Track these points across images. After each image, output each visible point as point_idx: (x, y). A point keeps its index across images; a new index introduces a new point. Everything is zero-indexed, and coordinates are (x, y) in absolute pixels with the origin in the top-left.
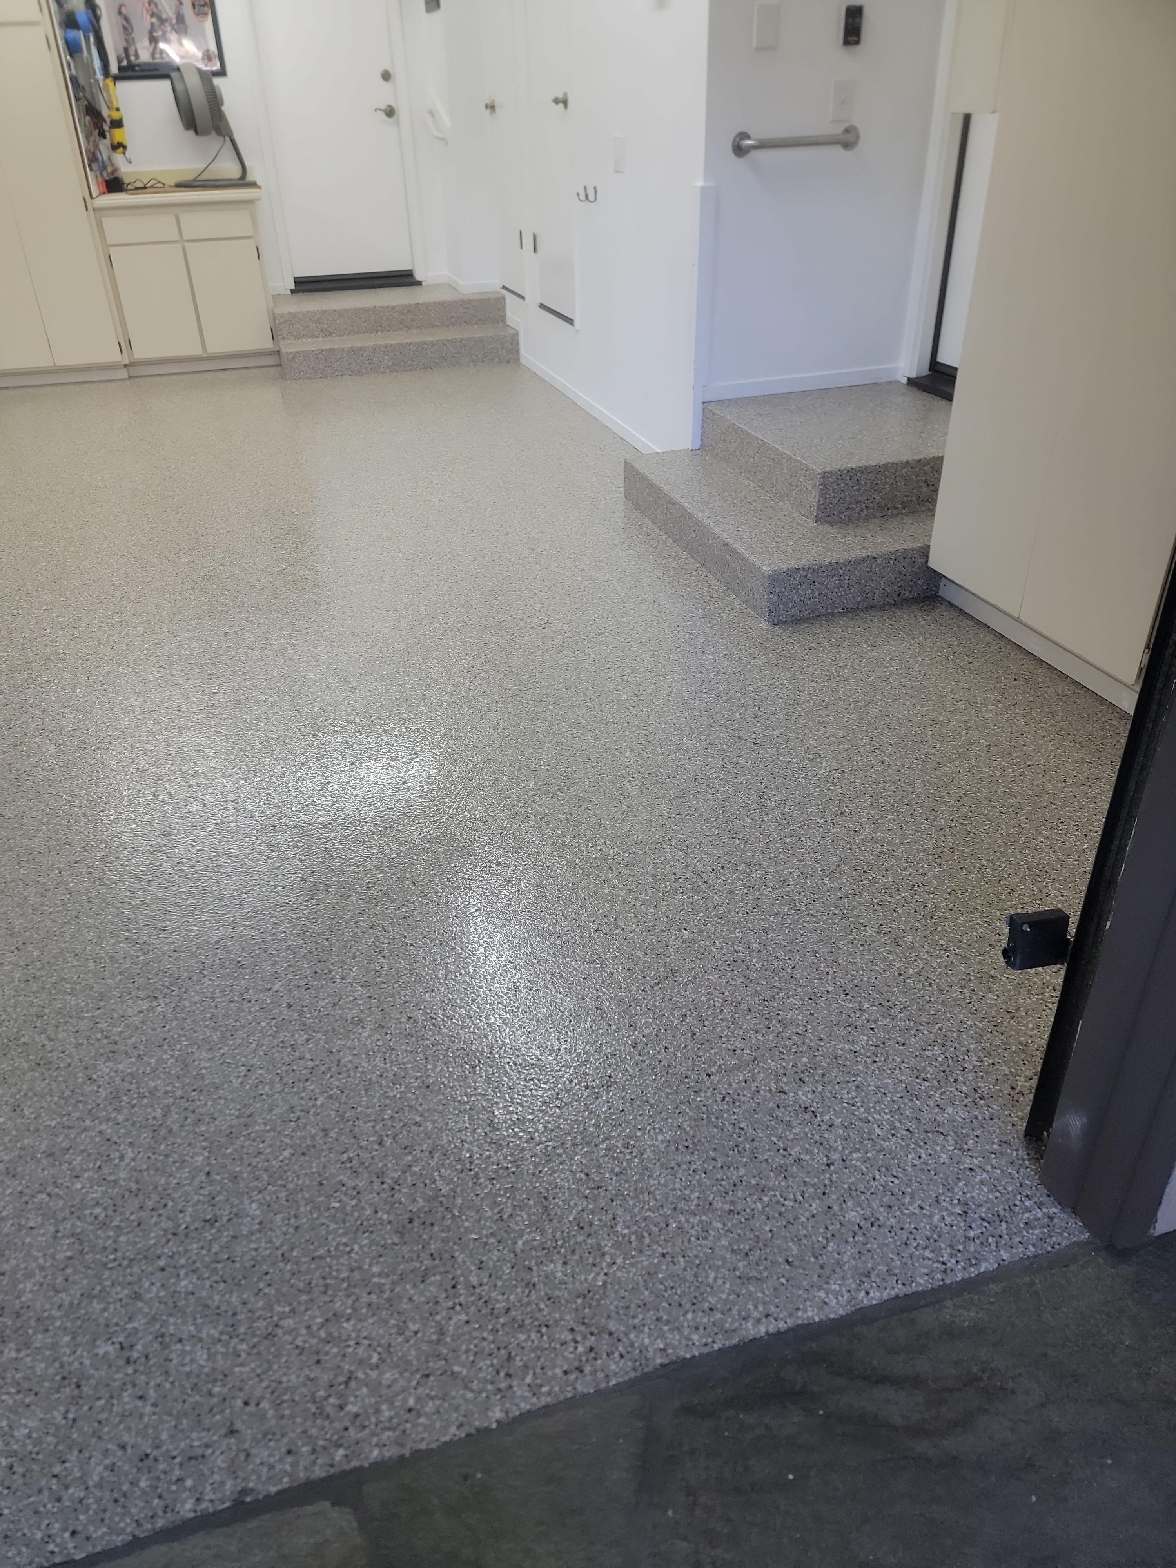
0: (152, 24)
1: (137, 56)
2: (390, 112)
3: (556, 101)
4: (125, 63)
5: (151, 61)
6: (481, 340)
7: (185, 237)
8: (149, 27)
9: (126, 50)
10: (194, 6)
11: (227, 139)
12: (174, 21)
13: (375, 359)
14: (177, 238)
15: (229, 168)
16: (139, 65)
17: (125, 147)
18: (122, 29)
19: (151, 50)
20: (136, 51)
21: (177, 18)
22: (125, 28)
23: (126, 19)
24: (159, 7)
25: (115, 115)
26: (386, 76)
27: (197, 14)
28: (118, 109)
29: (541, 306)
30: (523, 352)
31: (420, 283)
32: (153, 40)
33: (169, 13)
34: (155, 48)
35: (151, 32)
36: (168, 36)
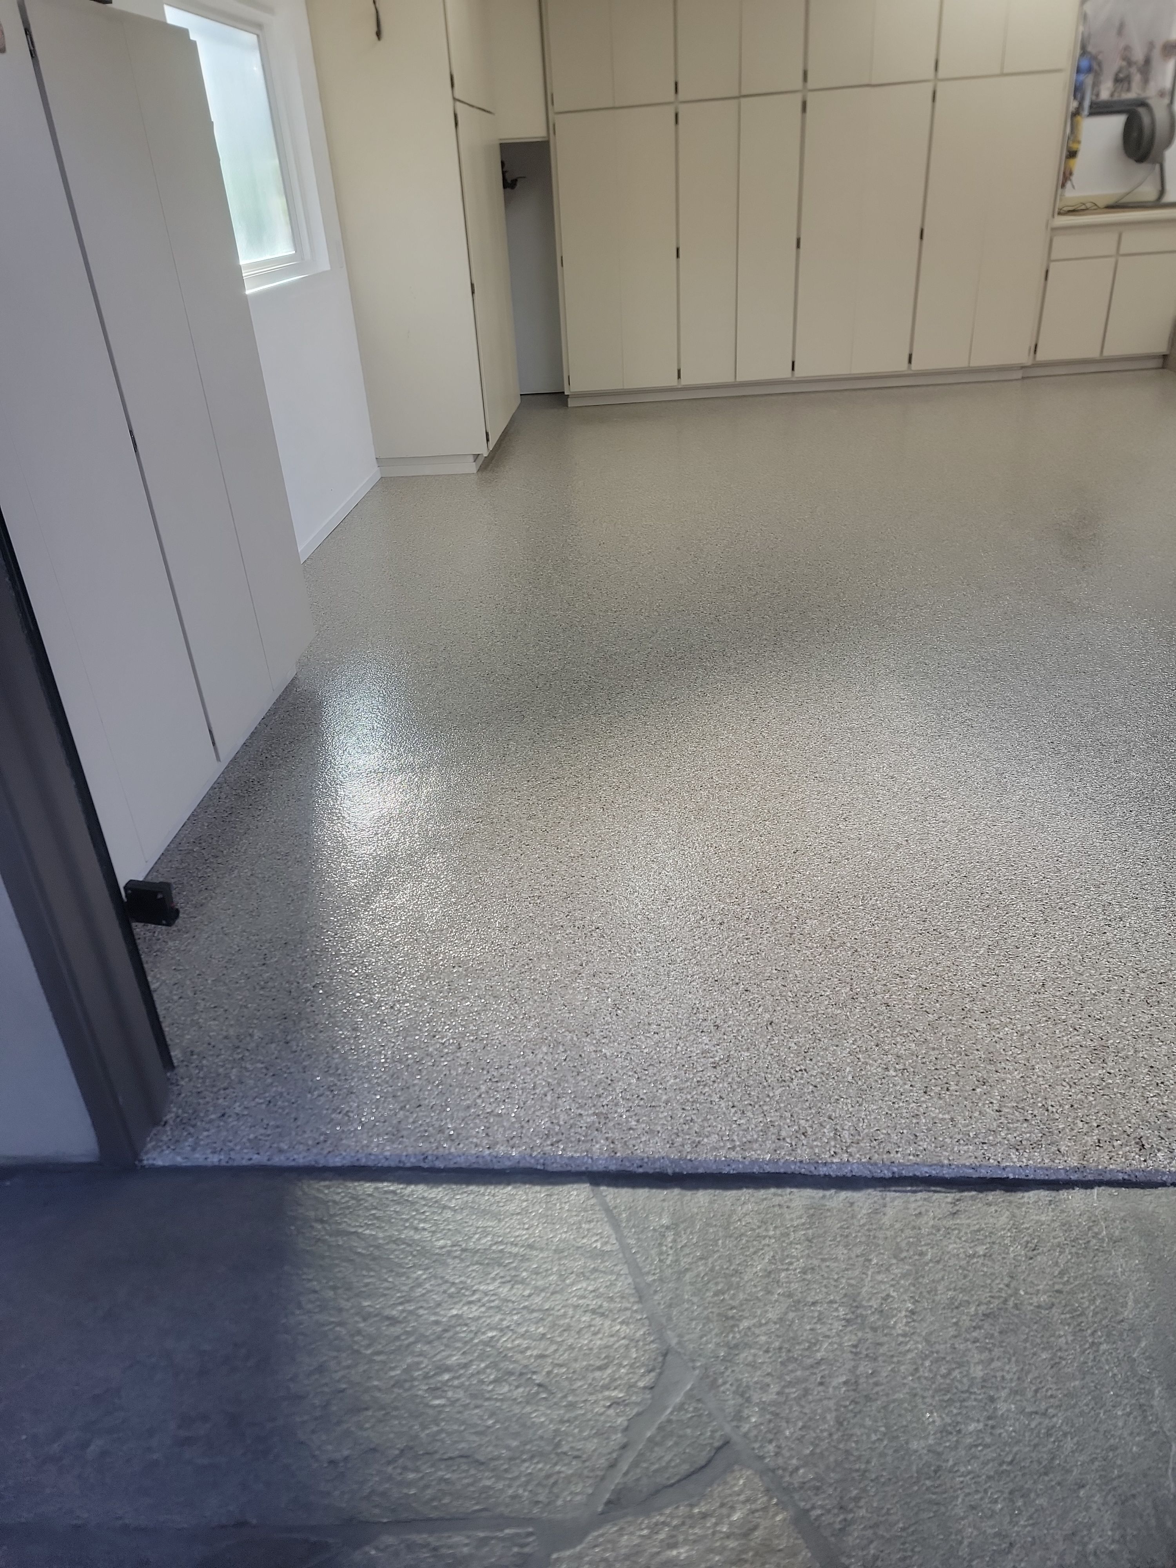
0: (1121, 67)
7: (1121, 252)
8: (1118, 70)
11: (1158, 165)
12: (1142, 65)
15: (1146, 193)
19: (1112, 89)
21: (1145, 62)
24: (1132, 52)
25: (1075, 146)
28: (1079, 142)
32: (1117, 80)
33: (1139, 56)
34: (1116, 88)
35: (1117, 74)
36: (1132, 78)
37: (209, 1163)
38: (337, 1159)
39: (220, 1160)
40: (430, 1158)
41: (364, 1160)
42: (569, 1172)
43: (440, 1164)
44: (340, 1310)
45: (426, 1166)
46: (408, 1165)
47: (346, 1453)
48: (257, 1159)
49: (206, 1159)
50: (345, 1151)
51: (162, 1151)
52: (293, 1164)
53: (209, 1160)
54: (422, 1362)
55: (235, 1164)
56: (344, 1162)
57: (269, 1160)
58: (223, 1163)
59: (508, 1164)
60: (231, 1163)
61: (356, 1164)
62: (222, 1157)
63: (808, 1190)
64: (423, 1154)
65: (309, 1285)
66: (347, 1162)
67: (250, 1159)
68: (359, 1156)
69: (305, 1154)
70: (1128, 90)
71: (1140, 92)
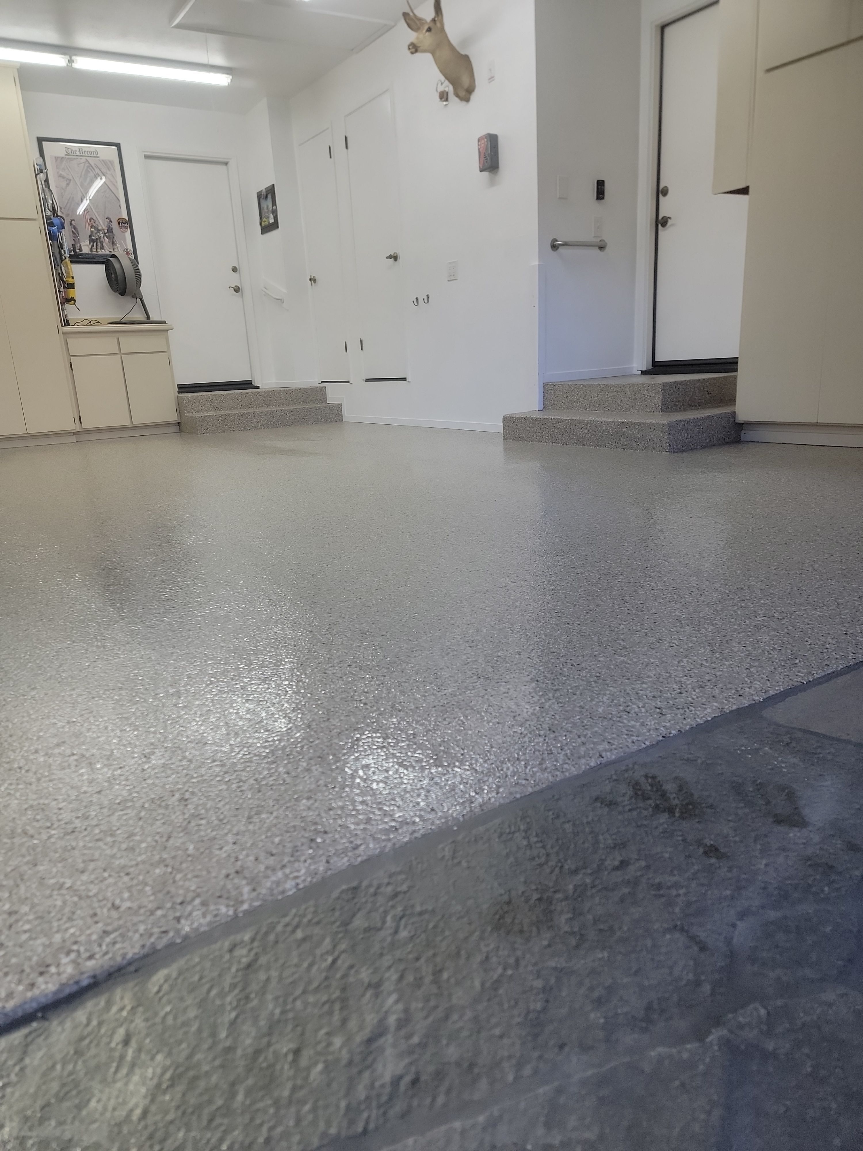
0: (92, 232)
1: (81, 250)
2: (237, 290)
3: (390, 257)
4: (72, 253)
5: (90, 253)
6: (319, 408)
8: (90, 234)
9: (74, 245)
10: (119, 223)
11: (138, 300)
12: (106, 231)
13: (255, 420)
14: (118, 352)
16: (82, 255)
17: (75, 301)
18: (71, 233)
19: (90, 246)
20: (80, 246)
21: (108, 230)
22: (73, 233)
23: (75, 228)
24: (97, 223)
25: (71, 281)
26: (234, 270)
27: (121, 229)
28: (73, 278)
29: (368, 380)
30: (347, 414)
31: (258, 387)
32: (91, 241)
33: (102, 225)
34: (93, 246)
35: (90, 236)
36: (102, 239)
70: (102, 248)
71: (111, 250)
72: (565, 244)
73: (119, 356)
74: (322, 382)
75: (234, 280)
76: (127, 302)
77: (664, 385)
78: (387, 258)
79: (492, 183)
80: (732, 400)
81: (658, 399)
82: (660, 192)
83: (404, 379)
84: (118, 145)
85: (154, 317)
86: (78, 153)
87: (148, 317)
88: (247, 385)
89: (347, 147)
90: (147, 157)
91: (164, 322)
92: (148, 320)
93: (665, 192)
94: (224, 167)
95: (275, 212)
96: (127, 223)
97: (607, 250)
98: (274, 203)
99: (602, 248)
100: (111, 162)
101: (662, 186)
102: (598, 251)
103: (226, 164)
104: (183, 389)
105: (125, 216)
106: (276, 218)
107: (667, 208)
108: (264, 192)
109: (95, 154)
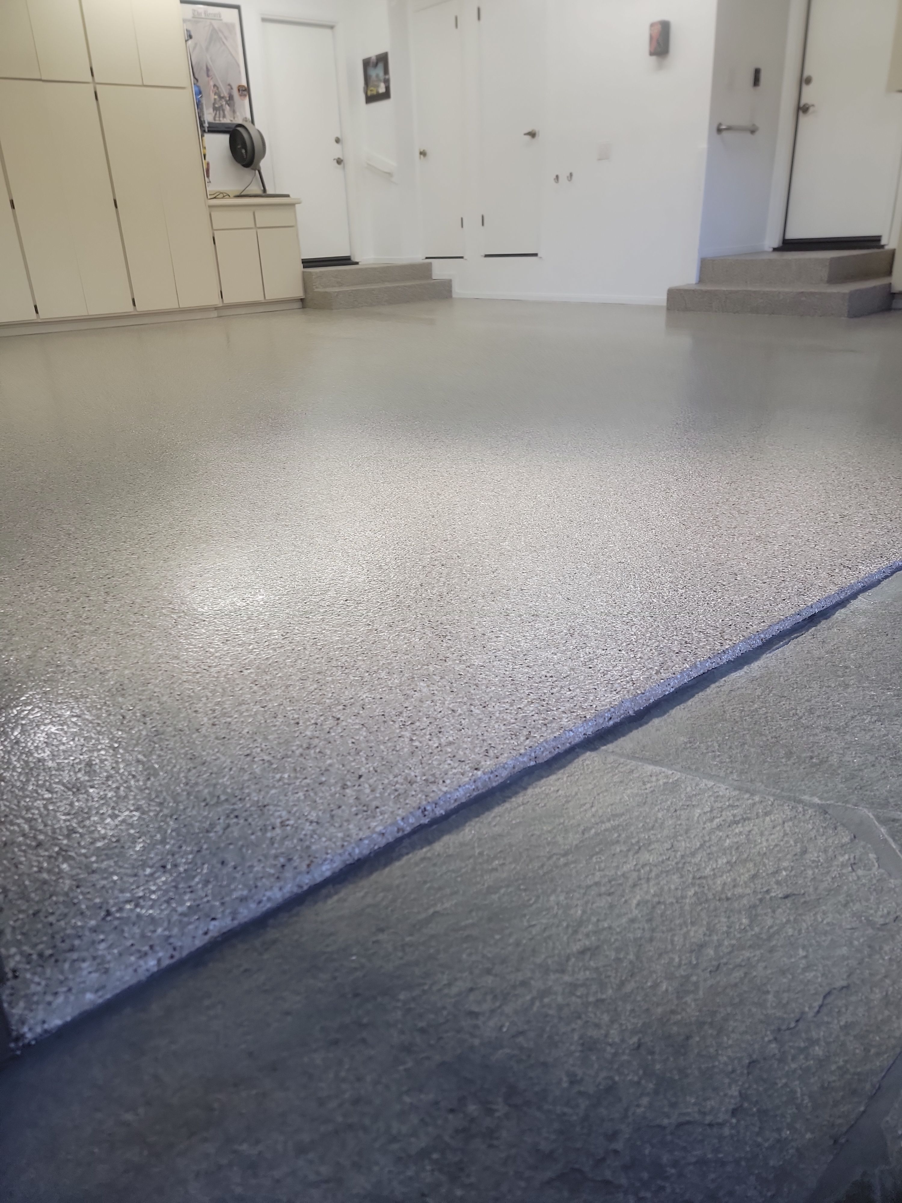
0: (215, 99)
2: (339, 161)
3: (528, 134)
5: (214, 122)
6: (422, 285)
7: (258, 226)
8: (213, 101)
10: (239, 90)
11: (256, 171)
12: (228, 99)
14: (253, 226)
15: (256, 189)
19: (214, 115)
21: (229, 97)
24: (220, 89)
26: (338, 141)
27: (241, 95)
29: (487, 256)
30: (457, 291)
31: (357, 263)
32: (215, 109)
33: (225, 93)
34: (216, 114)
35: (214, 104)
36: (224, 108)
37: (142, 975)
38: (324, 868)
39: (159, 960)
40: (428, 808)
41: (357, 851)
42: (559, 754)
43: (440, 811)
44: (524, 984)
45: (425, 821)
46: (408, 829)
47: (734, 1091)
48: (215, 927)
49: (135, 971)
50: (327, 854)
51: (49, 1003)
52: (269, 905)
53: (140, 971)
54: (672, 960)
55: (185, 953)
56: (335, 865)
57: (233, 920)
58: (166, 962)
59: (505, 774)
60: (177, 956)
61: (350, 861)
62: (161, 954)
63: (732, 674)
64: (419, 808)
65: (454, 990)
66: (338, 864)
67: (206, 933)
68: (349, 849)
69: (278, 884)
70: (224, 116)
71: (232, 119)
72: (729, 129)
73: (254, 231)
74: (427, 258)
75: (336, 151)
76: (247, 174)
77: (832, 260)
78: (525, 134)
79: (660, 67)
80: (889, 272)
81: (824, 273)
82: (804, 81)
83: (535, 255)
84: (238, 7)
85: (270, 191)
86: (203, 16)
87: (265, 190)
88: (345, 261)
89: (479, 18)
90: (264, 20)
91: (288, 196)
92: (264, 194)
93: (808, 81)
94: (328, 31)
95: (387, 82)
96: (245, 91)
97: (757, 133)
98: (386, 71)
99: (753, 132)
100: (233, 25)
101: (806, 75)
102: (749, 135)
103: (332, 27)
104: (308, 263)
105: (244, 83)
106: (388, 88)
107: (809, 95)
108: (374, 59)
109: (218, 17)
